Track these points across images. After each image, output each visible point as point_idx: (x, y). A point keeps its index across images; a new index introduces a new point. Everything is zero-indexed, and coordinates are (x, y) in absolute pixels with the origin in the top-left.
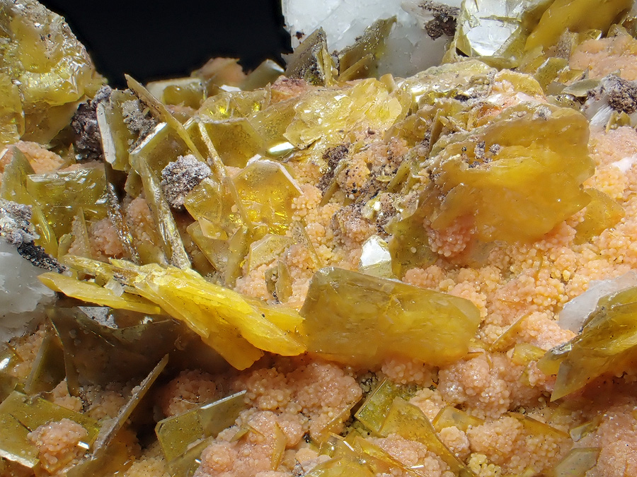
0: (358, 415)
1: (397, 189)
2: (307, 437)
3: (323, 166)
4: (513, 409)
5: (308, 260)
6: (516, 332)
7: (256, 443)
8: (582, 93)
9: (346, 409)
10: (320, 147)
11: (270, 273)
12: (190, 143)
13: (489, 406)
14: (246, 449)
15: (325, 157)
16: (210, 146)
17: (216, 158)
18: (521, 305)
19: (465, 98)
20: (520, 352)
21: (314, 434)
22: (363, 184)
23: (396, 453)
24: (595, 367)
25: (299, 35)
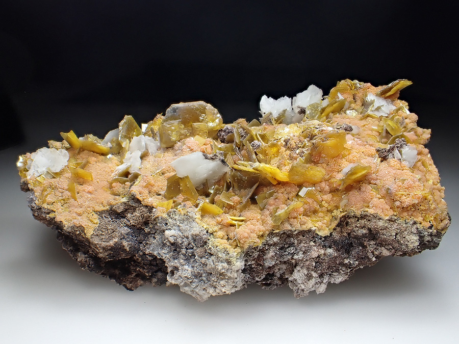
0: (299, 194)
1: (303, 147)
2: (288, 199)
3: (284, 143)
4: (330, 192)
5: (285, 163)
6: (331, 176)
7: (279, 199)
8: (339, 127)
9: (296, 193)
10: (283, 139)
11: (278, 165)
12: (255, 138)
13: (326, 192)
14: (277, 200)
15: (284, 141)
16: (260, 139)
17: (262, 141)
18: (332, 171)
19: (317, 128)
20: (332, 180)
21: (290, 198)
22: (295, 147)
23: (308, 201)
24: (349, 182)
25: (264, 113)
